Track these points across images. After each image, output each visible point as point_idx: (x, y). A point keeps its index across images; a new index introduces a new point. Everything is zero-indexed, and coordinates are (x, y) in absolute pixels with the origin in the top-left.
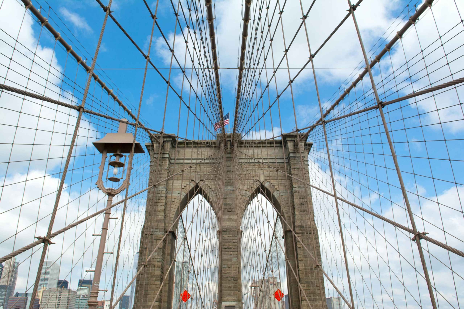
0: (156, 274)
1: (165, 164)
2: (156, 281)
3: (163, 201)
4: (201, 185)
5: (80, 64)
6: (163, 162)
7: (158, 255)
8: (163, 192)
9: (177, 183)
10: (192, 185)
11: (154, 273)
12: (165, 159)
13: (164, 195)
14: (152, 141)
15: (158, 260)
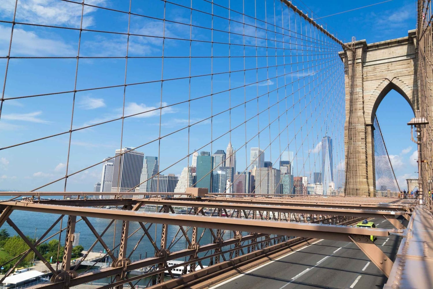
0: (361, 158)
1: (359, 68)
2: (362, 163)
3: (362, 100)
4: (395, 82)
5: (283, 2)
6: (357, 67)
7: (362, 143)
8: (360, 93)
9: (371, 83)
10: (386, 83)
11: (360, 158)
12: (359, 64)
13: (362, 95)
14: (345, 51)
15: (362, 147)
